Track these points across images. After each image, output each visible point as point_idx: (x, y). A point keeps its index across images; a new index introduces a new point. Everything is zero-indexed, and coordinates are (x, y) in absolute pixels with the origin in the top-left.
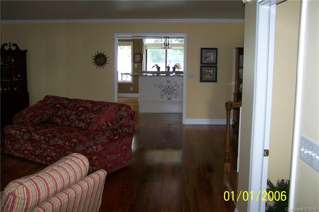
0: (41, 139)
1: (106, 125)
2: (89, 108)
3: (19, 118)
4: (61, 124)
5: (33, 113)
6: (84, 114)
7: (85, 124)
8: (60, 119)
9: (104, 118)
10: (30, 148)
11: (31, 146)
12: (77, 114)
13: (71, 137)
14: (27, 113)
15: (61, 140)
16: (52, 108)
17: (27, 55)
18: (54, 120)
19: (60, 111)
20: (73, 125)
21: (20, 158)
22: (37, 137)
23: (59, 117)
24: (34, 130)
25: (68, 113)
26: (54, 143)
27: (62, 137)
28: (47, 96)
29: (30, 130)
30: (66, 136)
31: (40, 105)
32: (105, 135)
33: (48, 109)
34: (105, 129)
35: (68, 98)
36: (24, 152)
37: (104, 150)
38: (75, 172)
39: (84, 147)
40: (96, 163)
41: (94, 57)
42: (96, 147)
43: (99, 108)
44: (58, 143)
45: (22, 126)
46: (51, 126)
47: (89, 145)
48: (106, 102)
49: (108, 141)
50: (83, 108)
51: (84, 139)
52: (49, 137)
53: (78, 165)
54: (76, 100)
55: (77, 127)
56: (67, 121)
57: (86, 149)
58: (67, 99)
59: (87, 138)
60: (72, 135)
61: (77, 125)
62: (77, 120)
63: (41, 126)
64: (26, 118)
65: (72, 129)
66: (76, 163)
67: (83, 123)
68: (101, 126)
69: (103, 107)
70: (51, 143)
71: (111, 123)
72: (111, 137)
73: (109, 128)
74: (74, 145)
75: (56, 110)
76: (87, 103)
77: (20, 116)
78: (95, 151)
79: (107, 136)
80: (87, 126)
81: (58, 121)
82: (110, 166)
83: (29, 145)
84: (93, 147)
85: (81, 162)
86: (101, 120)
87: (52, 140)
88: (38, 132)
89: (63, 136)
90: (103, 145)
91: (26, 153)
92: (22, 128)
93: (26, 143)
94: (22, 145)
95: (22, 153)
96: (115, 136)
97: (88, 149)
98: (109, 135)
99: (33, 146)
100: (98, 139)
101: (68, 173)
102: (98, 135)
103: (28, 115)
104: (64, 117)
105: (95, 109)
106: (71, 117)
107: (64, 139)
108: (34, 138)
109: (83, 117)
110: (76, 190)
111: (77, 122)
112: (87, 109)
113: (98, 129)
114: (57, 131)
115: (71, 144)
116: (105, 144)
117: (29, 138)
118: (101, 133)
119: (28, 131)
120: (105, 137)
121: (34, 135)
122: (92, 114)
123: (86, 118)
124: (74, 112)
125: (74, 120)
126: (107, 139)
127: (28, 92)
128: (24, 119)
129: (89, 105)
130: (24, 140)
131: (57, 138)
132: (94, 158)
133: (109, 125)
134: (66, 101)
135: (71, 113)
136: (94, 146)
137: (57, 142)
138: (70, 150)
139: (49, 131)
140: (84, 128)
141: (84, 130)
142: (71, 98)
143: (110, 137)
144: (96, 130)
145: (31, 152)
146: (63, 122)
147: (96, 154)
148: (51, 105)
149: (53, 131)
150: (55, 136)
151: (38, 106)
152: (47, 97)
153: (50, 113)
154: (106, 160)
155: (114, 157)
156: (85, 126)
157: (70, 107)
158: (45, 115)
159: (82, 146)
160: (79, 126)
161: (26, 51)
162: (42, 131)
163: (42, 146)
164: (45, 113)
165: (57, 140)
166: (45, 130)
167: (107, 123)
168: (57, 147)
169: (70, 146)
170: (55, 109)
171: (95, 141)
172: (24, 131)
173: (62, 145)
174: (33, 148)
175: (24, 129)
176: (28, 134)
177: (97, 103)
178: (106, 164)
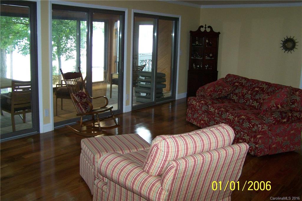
0: (215, 112)
1: (276, 107)
2: (265, 89)
3: (202, 91)
4: (237, 102)
5: (213, 88)
6: (258, 95)
7: (258, 103)
8: (237, 96)
9: (275, 99)
10: (206, 119)
11: (207, 117)
12: (252, 94)
13: (241, 114)
14: (208, 88)
15: (232, 115)
16: (231, 86)
17: (219, 37)
18: (231, 97)
19: (238, 89)
20: (247, 104)
21: (197, 126)
22: (212, 110)
23: (236, 94)
24: (211, 103)
25: (245, 92)
26: (226, 117)
27: (233, 113)
28: (228, 74)
29: (208, 103)
30: (237, 112)
31: (221, 82)
32: (273, 116)
33: (227, 86)
34: (274, 110)
35: (247, 78)
36: (201, 121)
37: (270, 130)
38: (217, 140)
39: (250, 125)
40: (260, 141)
41: (283, 41)
42: (262, 127)
43: (273, 90)
44: (228, 118)
45: (202, 99)
46: (228, 102)
47: (255, 123)
48: (282, 85)
49: (275, 122)
50: (258, 88)
51: (252, 117)
52: (222, 111)
53: (222, 134)
54: (253, 81)
55: (251, 106)
56: (243, 100)
57: (252, 126)
58: (245, 79)
59: (256, 117)
60: (242, 112)
61: (251, 104)
62: (251, 100)
63: (218, 100)
64: (207, 92)
65: (246, 107)
66: (221, 132)
67: (257, 103)
68: (271, 107)
69: (277, 90)
70: (224, 116)
71: (281, 106)
72: (279, 119)
73: (278, 110)
74: (242, 121)
75: (235, 88)
76: (263, 84)
77: (202, 90)
78: (260, 130)
79: (275, 117)
80: (259, 106)
81: (235, 98)
82: (274, 147)
83: (205, 116)
84: (259, 126)
85: (226, 132)
86: (272, 101)
87: (224, 114)
88: (214, 106)
89: (234, 111)
90: (270, 126)
91: (202, 123)
92: (202, 101)
93: (203, 114)
94: (200, 115)
95: (199, 122)
96: (283, 118)
97: (253, 127)
98: (277, 117)
99: (208, 117)
100: (265, 119)
101: (209, 139)
102: (266, 115)
103: (209, 90)
104: (240, 95)
105: (270, 90)
106: (246, 96)
107: (234, 115)
108: (210, 110)
109: (257, 97)
110: (213, 155)
111: (251, 101)
112: (262, 90)
113: (268, 109)
114: (231, 107)
115: (239, 120)
116: (272, 125)
117: (206, 110)
118: (269, 113)
119: (206, 104)
120: (272, 118)
121: (210, 107)
122: (266, 95)
123: (260, 99)
124: (250, 92)
125: (248, 99)
126: (274, 121)
127: (218, 70)
128: (205, 93)
129: (265, 86)
130: (202, 111)
131: (228, 113)
132: (258, 136)
133: (278, 107)
134: (245, 80)
135: (247, 92)
136: (259, 124)
137: (228, 116)
138: (238, 125)
139: (223, 106)
140: (256, 108)
141: (257, 109)
142: (250, 78)
143: (277, 119)
144: (266, 110)
145: (206, 122)
146: (239, 100)
147: (261, 133)
148: (231, 83)
149: (227, 107)
150: (227, 111)
151: (220, 82)
152: (229, 76)
153: (228, 90)
154: (270, 141)
155: (279, 139)
156: (257, 106)
157: (247, 87)
158: (224, 91)
159: (249, 123)
160: (252, 105)
161: (219, 33)
162: (218, 105)
163: (215, 118)
164: (224, 89)
165: (229, 114)
166: (220, 105)
167: (277, 104)
168: (228, 121)
169: (238, 122)
170: (233, 87)
171: (263, 120)
172: (202, 103)
173: (231, 120)
174: (208, 120)
175: (203, 101)
176: (205, 106)
177: (273, 85)
178: (270, 144)
